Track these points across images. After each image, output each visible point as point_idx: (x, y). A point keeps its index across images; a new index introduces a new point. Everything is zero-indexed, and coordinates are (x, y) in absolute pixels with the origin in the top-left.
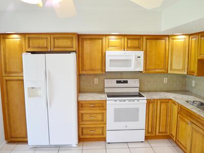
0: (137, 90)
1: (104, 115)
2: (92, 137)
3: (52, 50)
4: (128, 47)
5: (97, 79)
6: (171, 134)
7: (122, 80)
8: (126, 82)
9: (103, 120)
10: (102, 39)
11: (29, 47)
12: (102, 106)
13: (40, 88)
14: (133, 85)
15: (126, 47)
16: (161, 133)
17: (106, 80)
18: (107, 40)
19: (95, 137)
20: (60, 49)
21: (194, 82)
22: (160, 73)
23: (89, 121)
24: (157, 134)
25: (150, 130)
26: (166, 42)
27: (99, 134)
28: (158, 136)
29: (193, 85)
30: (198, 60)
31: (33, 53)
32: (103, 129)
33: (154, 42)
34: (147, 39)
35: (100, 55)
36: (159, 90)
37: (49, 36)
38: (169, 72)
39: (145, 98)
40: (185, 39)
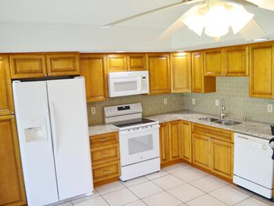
0: (140, 116)
1: (117, 149)
2: (105, 178)
3: (49, 75)
4: (131, 68)
5: (94, 108)
6: (184, 157)
7: (124, 106)
8: (128, 108)
9: (116, 156)
10: (103, 59)
11: (16, 73)
12: (114, 138)
13: (40, 128)
14: (136, 110)
15: (129, 67)
16: (175, 157)
17: (105, 108)
18: (108, 60)
19: (109, 177)
20: (59, 74)
21: (194, 100)
22: (160, 94)
23: (101, 160)
24: (171, 159)
25: (164, 158)
26: (167, 59)
27: (113, 174)
28: (172, 162)
29: (194, 103)
30: (205, 77)
31: (22, 80)
32: (117, 166)
33: (156, 59)
34: (149, 57)
35: (102, 78)
36: (159, 112)
37: (43, 57)
38: (172, 91)
39: (157, 122)
40: (187, 56)
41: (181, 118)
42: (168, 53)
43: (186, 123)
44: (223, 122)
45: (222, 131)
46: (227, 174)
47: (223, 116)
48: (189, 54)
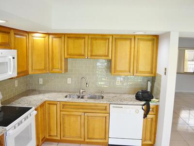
39: (34, 108)
40: (45, 37)
41: (46, 99)
42: (26, 32)
43: (51, 103)
44: (86, 97)
45: (97, 104)
46: (102, 139)
47: (82, 92)
48: (47, 36)
